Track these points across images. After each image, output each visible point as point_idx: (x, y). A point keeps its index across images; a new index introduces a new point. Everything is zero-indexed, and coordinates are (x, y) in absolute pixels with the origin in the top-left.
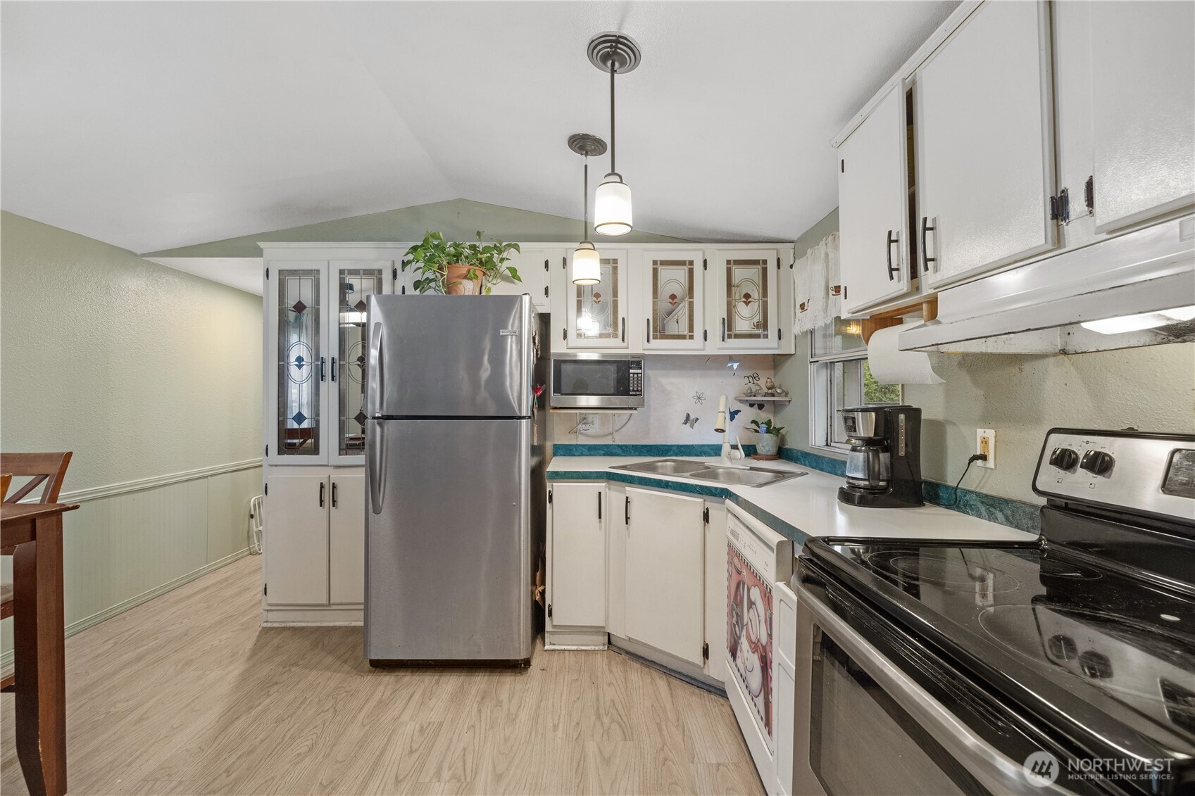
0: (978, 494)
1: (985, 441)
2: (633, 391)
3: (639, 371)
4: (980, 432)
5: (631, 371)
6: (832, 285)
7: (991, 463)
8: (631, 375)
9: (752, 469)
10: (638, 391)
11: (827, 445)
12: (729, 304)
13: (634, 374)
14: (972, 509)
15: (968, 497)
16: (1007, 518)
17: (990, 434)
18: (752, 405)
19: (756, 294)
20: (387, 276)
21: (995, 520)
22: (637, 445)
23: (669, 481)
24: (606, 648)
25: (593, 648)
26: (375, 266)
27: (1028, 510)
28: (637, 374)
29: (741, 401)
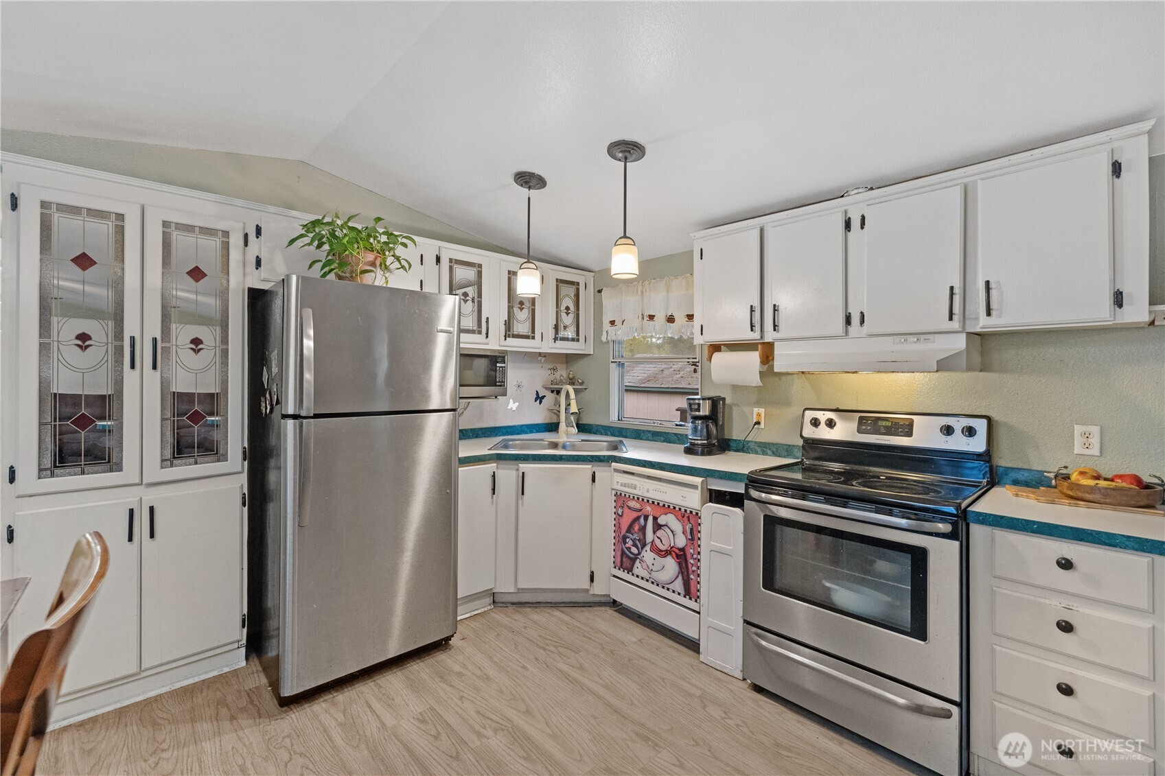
0: (756, 442)
1: (759, 415)
2: (499, 382)
3: (503, 365)
4: (756, 410)
5: (498, 365)
6: (647, 313)
7: (762, 426)
8: (498, 368)
9: (583, 440)
10: (502, 382)
11: (619, 420)
12: (557, 312)
13: (500, 367)
14: (752, 451)
15: (749, 444)
16: (773, 453)
17: (762, 411)
18: (552, 392)
19: (572, 308)
20: (236, 241)
21: (767, 454)
22: (475, 429)
23: (563, 455)
24: (493, 607)
25: (483, 610)
26: (221, 225)
27: (785, 447)
28: (502, 367)
29: (546, 388)
